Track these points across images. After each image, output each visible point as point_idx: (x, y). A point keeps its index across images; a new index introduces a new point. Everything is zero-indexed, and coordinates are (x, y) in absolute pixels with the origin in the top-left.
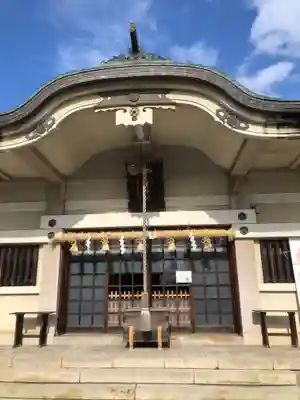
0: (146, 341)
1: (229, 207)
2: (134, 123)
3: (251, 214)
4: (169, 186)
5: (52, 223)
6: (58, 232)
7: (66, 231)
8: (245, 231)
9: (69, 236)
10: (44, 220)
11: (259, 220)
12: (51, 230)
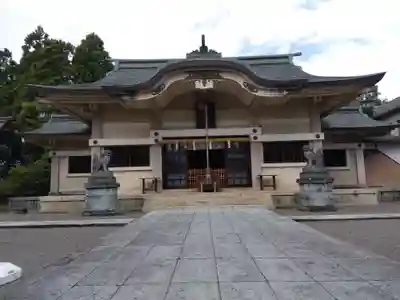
0: (208, 189)
1: (249, 126)
2: (204, 88)
3: (259, 130)
4: (217, 112)
5: (156, 134)
6: (160, 139)
7: (164, 138)
8: (255, 138)
9: (166, 141)
10: (152, 133)
11: (263, 133)
12: (156, 138)
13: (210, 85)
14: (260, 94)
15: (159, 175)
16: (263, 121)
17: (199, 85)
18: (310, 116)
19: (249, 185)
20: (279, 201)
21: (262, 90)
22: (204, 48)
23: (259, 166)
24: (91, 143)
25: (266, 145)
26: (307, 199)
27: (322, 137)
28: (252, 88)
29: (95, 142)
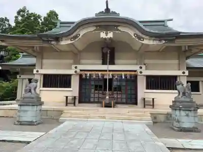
0: (108, 106)
1: (137, 64)
2: (107, 37)
3: (144, 67)
4: (116, 55)
5: (76, 68)
6: (78, 71)
7: (81, 70)
8: (141, 72)
9: (82, 72)
10: (73, 66)
11: (146, 69)
12: (76, 70)
13: (110, 35)
14: (146, 42)
15: (77, 94)
16: (147, 61)
17: (103, 35)
18: (179, 59)
19: (135, 103)
20: (155, 118)
21: (146, 39)
22: (107, 10)
23: (143, 91)
24: (35, 72)
25: (148, 77)
26: (178, 121)
27: (187, 73)
28: (140, 38)
29: (37, 71)
